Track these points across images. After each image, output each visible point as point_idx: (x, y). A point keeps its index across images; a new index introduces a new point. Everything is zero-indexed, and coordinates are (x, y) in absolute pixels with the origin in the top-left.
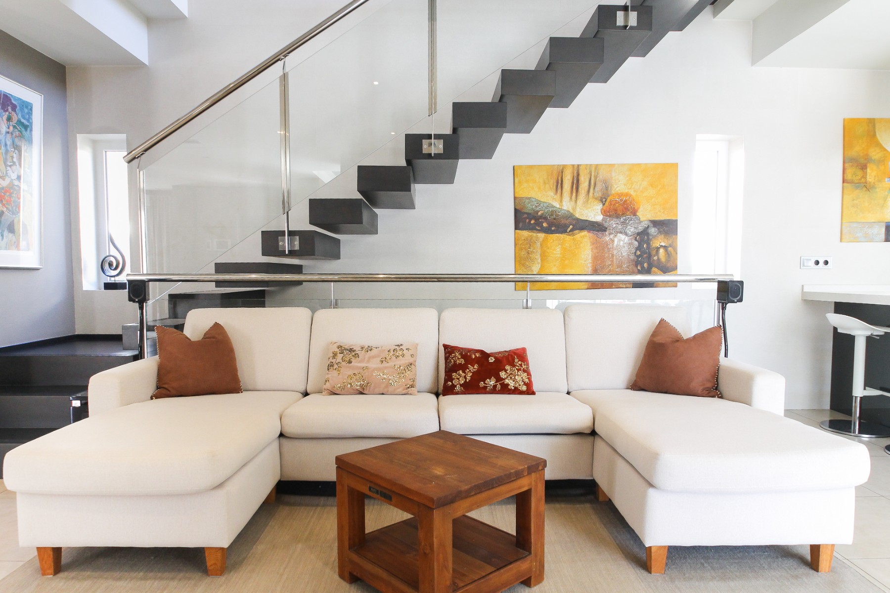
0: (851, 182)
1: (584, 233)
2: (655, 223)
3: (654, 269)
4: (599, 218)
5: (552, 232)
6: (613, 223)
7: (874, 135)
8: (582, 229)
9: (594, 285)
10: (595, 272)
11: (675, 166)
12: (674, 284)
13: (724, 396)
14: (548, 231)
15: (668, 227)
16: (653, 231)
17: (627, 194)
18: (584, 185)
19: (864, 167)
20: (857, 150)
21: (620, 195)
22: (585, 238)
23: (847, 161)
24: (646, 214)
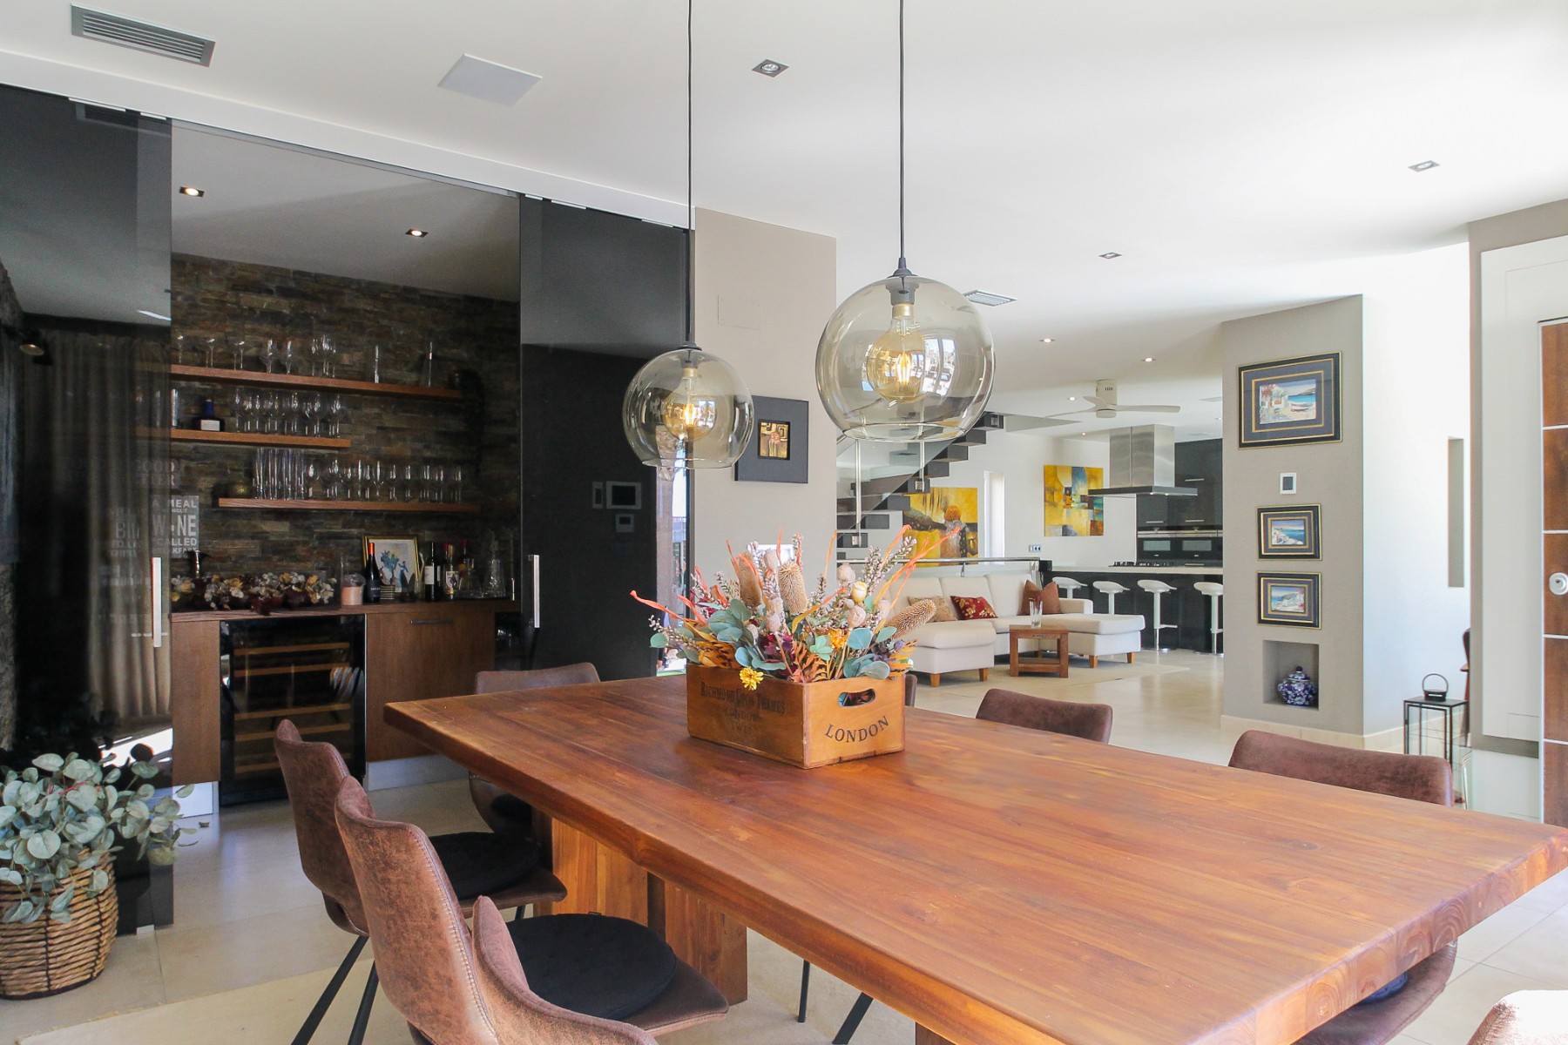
0: (1048, 502)
1: (937, 530)
2: (968, 525)
3: (968, 554)
4: (942, 521)
5: (923, 530)
6: (950, 525)
7: (1056, 476)
8: (935, 528)
9: (942, 564)
10: (942, 556)
11: (976, 489)
12: (976, 562)
13: (1063, 611)
14: (919, 529)
15: (973, 527)
16: (967, 529)
17: (955, 507)
18: (936, 501)
19: (1053, 493)
20: (1050, 484)
21: (953, 507)
22: (937, 532)
23: (1046, 489)
24: (965, 519)
